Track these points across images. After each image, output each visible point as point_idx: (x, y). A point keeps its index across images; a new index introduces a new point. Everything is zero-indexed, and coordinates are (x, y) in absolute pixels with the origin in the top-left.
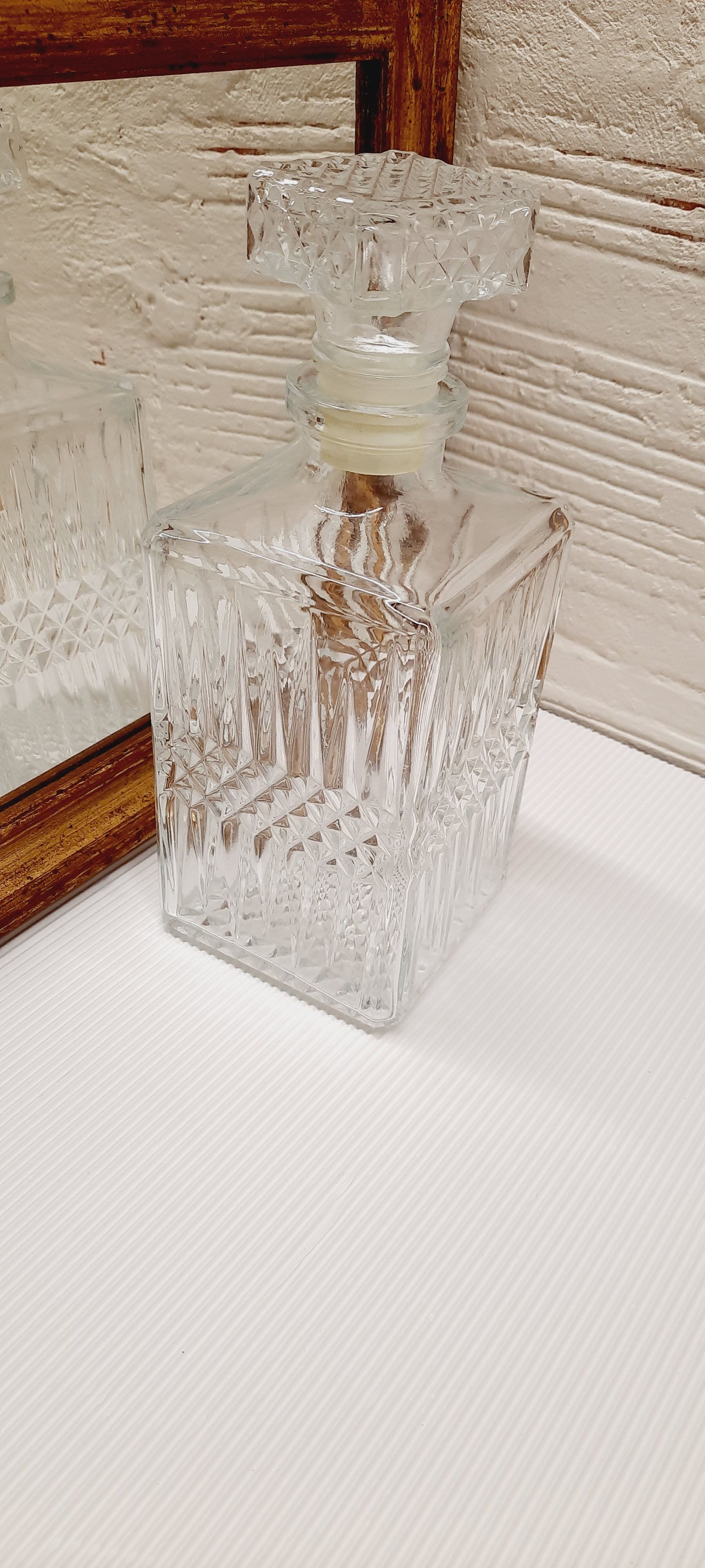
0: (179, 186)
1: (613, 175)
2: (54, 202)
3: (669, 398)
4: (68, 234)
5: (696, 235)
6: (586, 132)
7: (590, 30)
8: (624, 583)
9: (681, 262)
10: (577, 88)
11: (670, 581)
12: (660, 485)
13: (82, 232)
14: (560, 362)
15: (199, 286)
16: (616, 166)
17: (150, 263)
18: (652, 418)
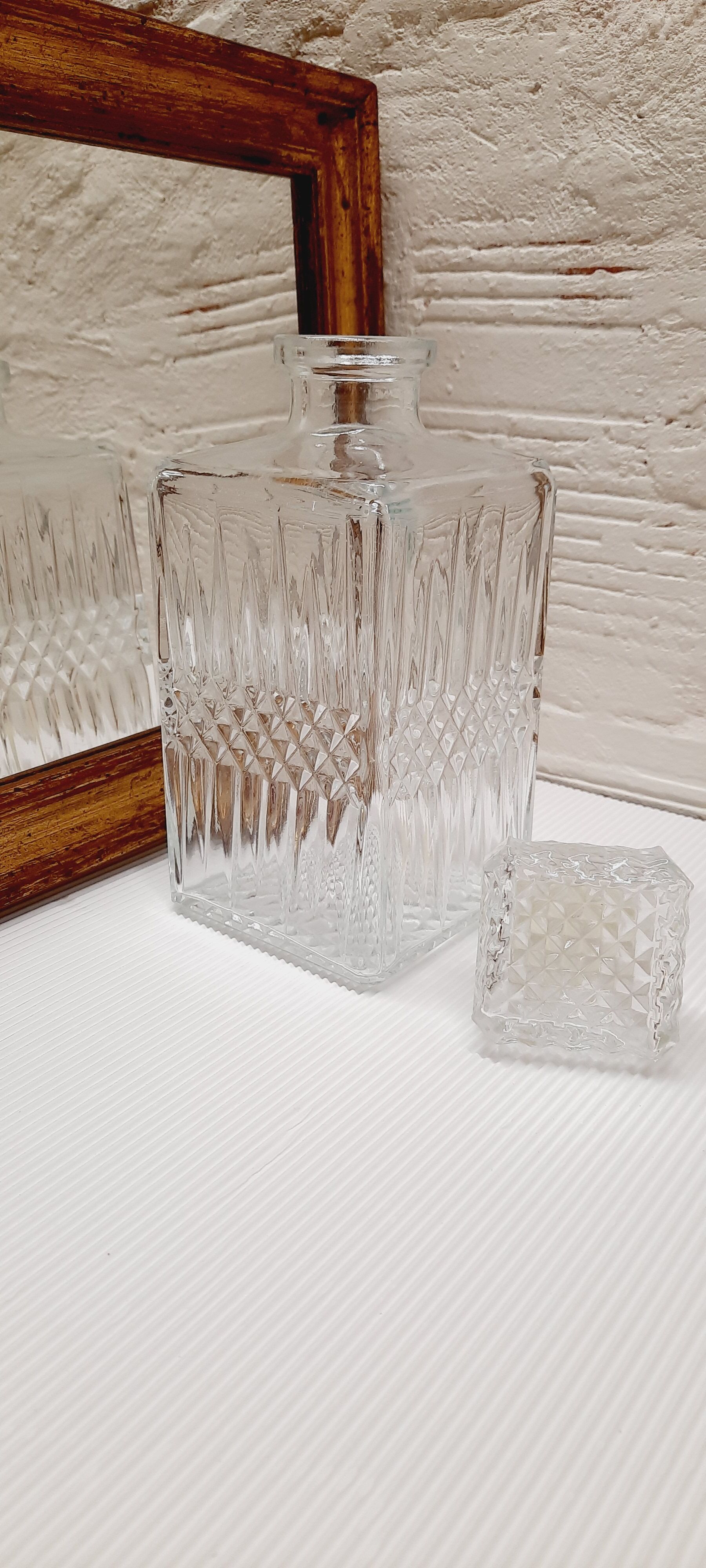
0: (154, 350)
1: (522, 258)
2: (48, 388)
3: (596, 442)
4: (61, 413)
5: (600, 294)
6: (496, 228)
7: (489, 144)
8: (578, 629)
9: (590, 319)
10: (483, 193)
11: (621, 617)
12: (599, 526)
13: (72, 410)
14: (495, 432)
15: (175, 433)
16: (523, 251)
17: (130, 423)
18: (583, 464)
